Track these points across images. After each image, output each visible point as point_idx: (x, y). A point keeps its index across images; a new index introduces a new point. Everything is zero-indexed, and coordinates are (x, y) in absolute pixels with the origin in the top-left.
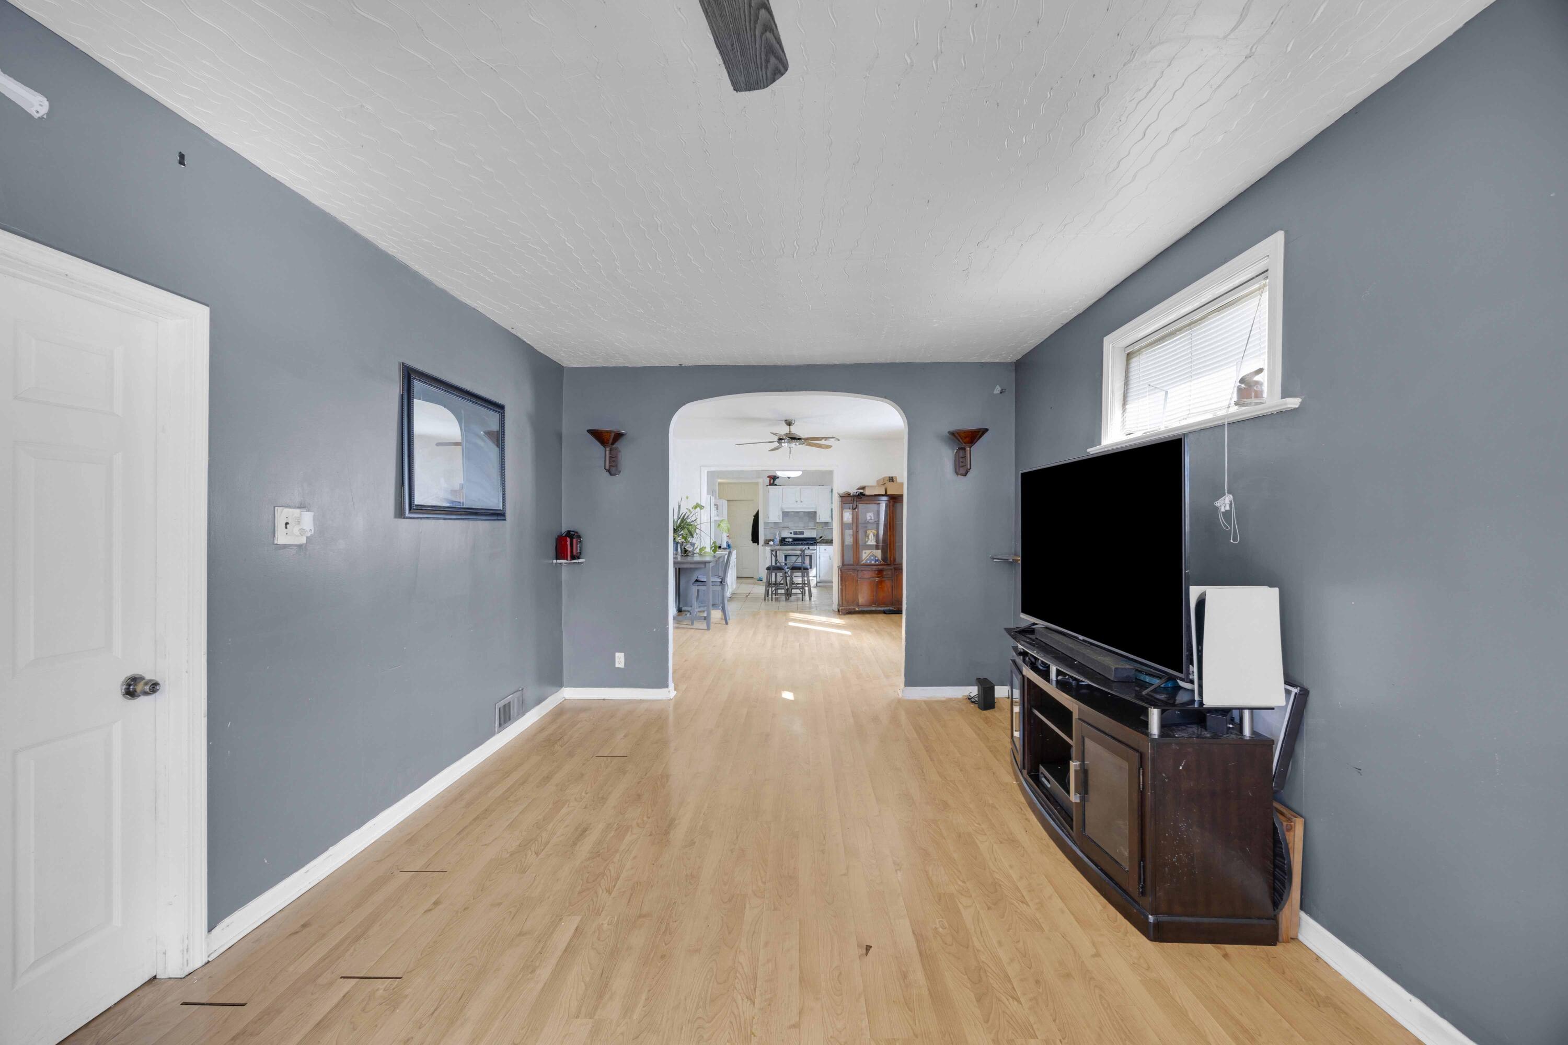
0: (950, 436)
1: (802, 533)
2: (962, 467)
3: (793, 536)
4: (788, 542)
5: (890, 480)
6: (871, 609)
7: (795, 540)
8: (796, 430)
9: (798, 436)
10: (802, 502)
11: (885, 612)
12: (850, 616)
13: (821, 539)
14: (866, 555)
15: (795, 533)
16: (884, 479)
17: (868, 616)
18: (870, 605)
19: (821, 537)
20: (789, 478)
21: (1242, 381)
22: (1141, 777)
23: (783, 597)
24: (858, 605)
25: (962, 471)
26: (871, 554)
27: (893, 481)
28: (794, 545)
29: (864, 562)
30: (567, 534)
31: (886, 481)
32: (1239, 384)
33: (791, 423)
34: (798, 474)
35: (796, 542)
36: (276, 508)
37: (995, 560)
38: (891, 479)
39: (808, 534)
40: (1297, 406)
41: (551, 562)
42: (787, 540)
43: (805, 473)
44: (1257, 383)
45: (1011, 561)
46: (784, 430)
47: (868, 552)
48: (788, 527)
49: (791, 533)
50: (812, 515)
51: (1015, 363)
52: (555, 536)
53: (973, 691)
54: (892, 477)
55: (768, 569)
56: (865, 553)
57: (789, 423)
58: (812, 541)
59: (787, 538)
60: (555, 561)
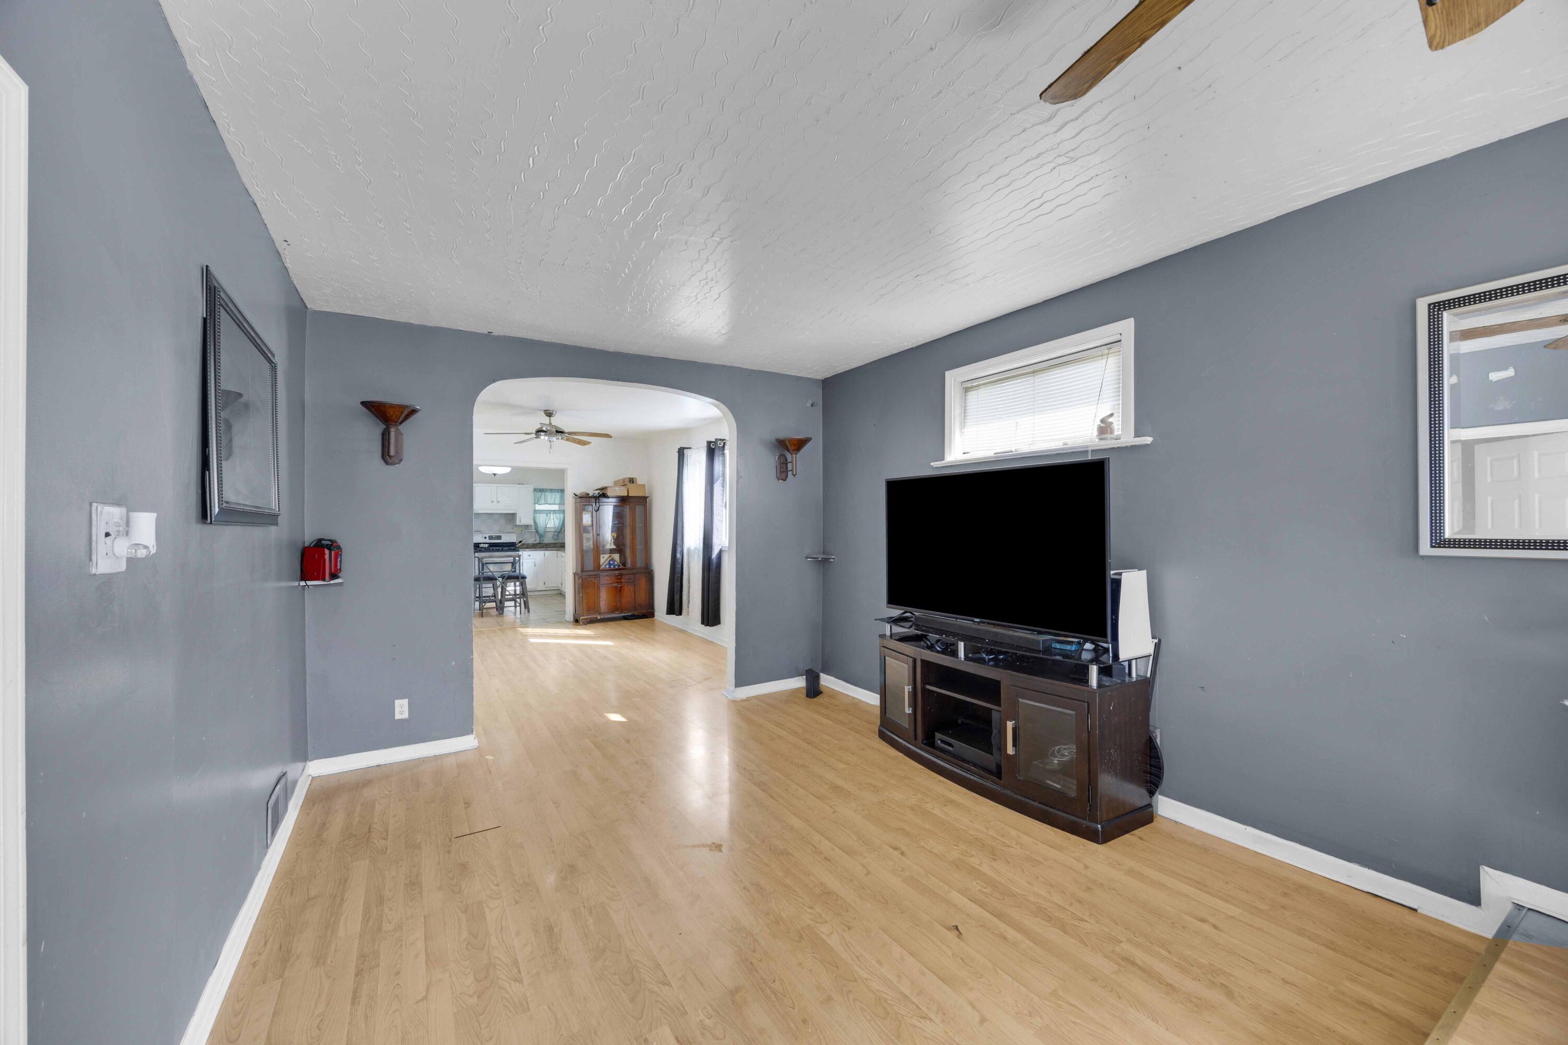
0: (776, 442)
1: (499, 538)
2: (783, 472)
3: (488, 541)
4: (485, 548)
5: (630, 481)
6: (613, 615)
7: (491, 545)
8: (558, 421)
9: (562, 429)
10: (499, 502)
11: (625, 618)
12: (592, 625)
13: (520, 544)
14: (604, 559)
15: (491, 538)
16: (624, 480)
17: (610, 623)
18: (613, 612)
19: (521, 542)
20: (495, 475)
21: (1103, 421)
22: (1089, 720)
23: (494, 612)
24: (600, 614)
25: (783, 476)
26: (611, 558)
27: (633, 483)
28: (493, 551)
29: (603, 567)
30: (317, 543)
31: (626, 482)
32: (1100, 423)
33: (552, 414)
34: (508, 470)
35: (491, 548)
36: (94, 505)
37: (808, 559)
38: (632, 481)
39: (506, 539)
40: (1149, 443)
41: (296, 584)
42: (481, 546)
43: (515, 470)
44: (1112, 423)
45: (820, 559)
46: (541, 420)
47: (607, 556)
48: (480, 531)
49: (485, 538)
50: (511, 517)
51: (822, 380)
52: (300, 547)
53: (799, 683)
54: (632, 479)
55: (477, 579)
56: (603, 557)
57: (549, 414)
58: (511, 546)
59: (481, 543)
60: (302, 583)
